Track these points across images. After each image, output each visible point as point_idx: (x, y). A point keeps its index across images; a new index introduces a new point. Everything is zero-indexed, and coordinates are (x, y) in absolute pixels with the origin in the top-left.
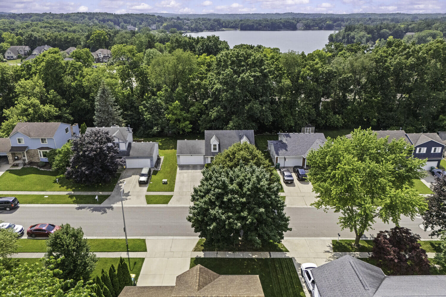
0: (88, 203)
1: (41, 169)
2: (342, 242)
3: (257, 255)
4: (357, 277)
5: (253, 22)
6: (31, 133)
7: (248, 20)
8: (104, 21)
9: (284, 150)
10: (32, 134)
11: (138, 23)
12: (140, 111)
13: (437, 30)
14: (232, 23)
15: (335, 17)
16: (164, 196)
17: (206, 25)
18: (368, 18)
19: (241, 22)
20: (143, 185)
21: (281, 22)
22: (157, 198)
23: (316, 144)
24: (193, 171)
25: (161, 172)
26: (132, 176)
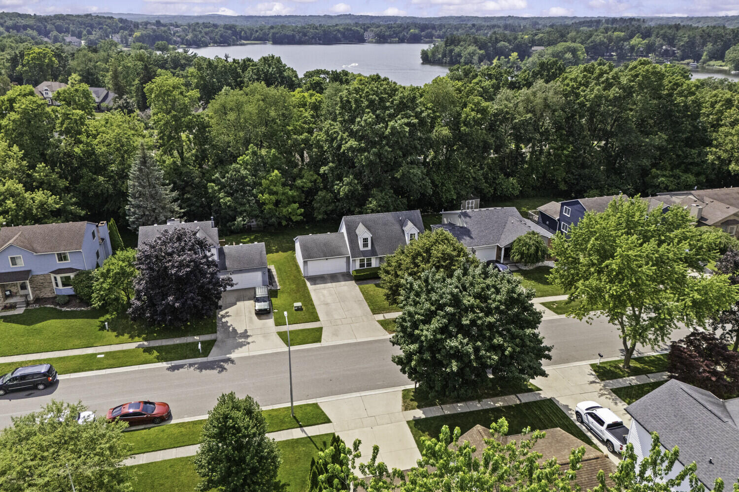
0: (185, 358)
1: (63, 309)
2: (605, 365)
3: (501, 401)
4: (702, 407)
5: (293, 30)
6: (35, 245)
7: (283, 27)
8: (16, 28)
9: (468, 238)
10: (37, 246)
11: (85, 32)
12: (210, 191)
13: (575, 42)
14: (257, 31)
15: (422, 22)
16: (308, 329)
17: (213, 35)
18: (470, 24)
19: (272, 31)
20: (262, 317)
21: (338, 31)
22: (298, 335)
23: (511, 225)
24: (334, 284)
25: (282, 292)
26: (238, 303)
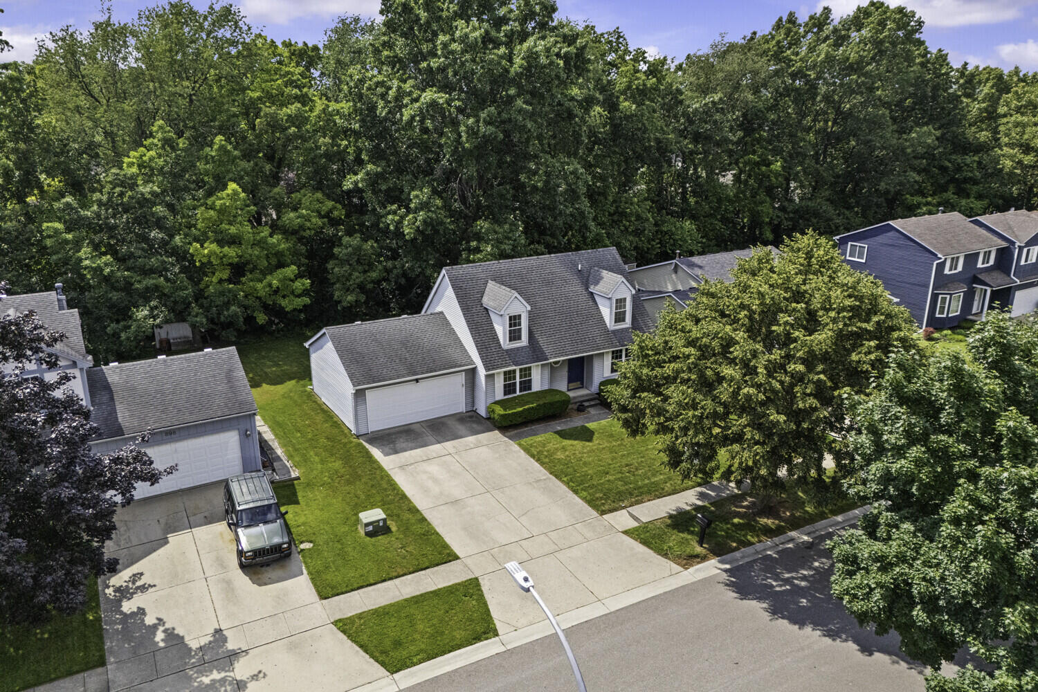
24: (449, 445)
25: (309, 485)
26: (173, 539)
